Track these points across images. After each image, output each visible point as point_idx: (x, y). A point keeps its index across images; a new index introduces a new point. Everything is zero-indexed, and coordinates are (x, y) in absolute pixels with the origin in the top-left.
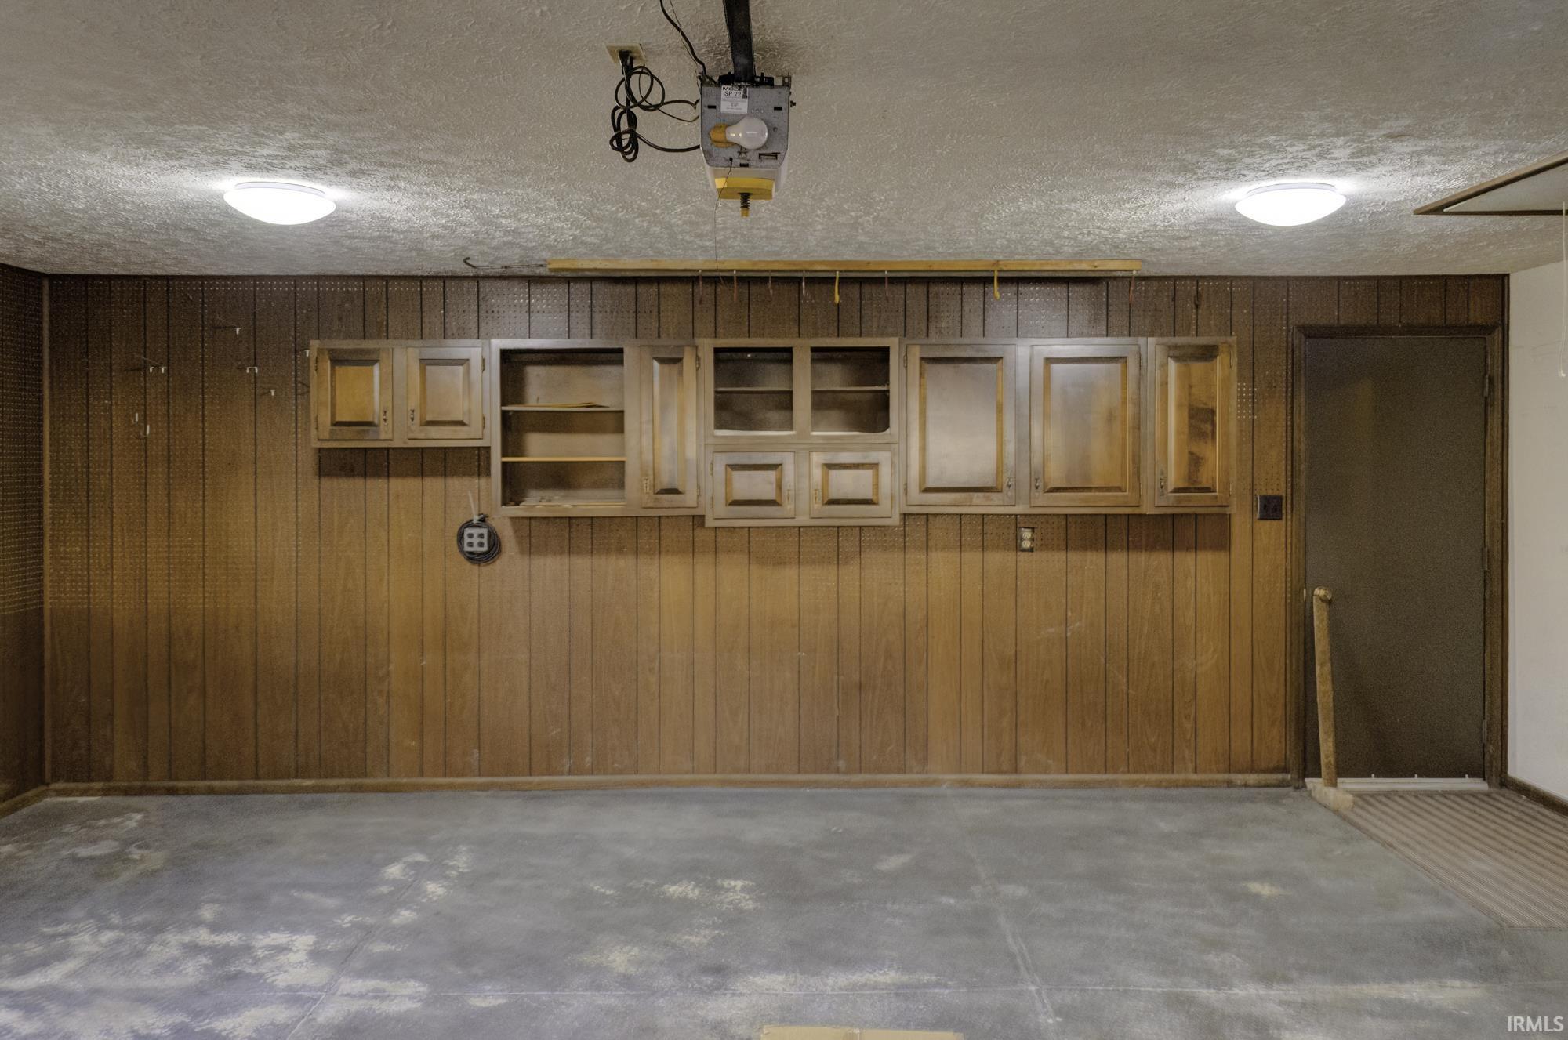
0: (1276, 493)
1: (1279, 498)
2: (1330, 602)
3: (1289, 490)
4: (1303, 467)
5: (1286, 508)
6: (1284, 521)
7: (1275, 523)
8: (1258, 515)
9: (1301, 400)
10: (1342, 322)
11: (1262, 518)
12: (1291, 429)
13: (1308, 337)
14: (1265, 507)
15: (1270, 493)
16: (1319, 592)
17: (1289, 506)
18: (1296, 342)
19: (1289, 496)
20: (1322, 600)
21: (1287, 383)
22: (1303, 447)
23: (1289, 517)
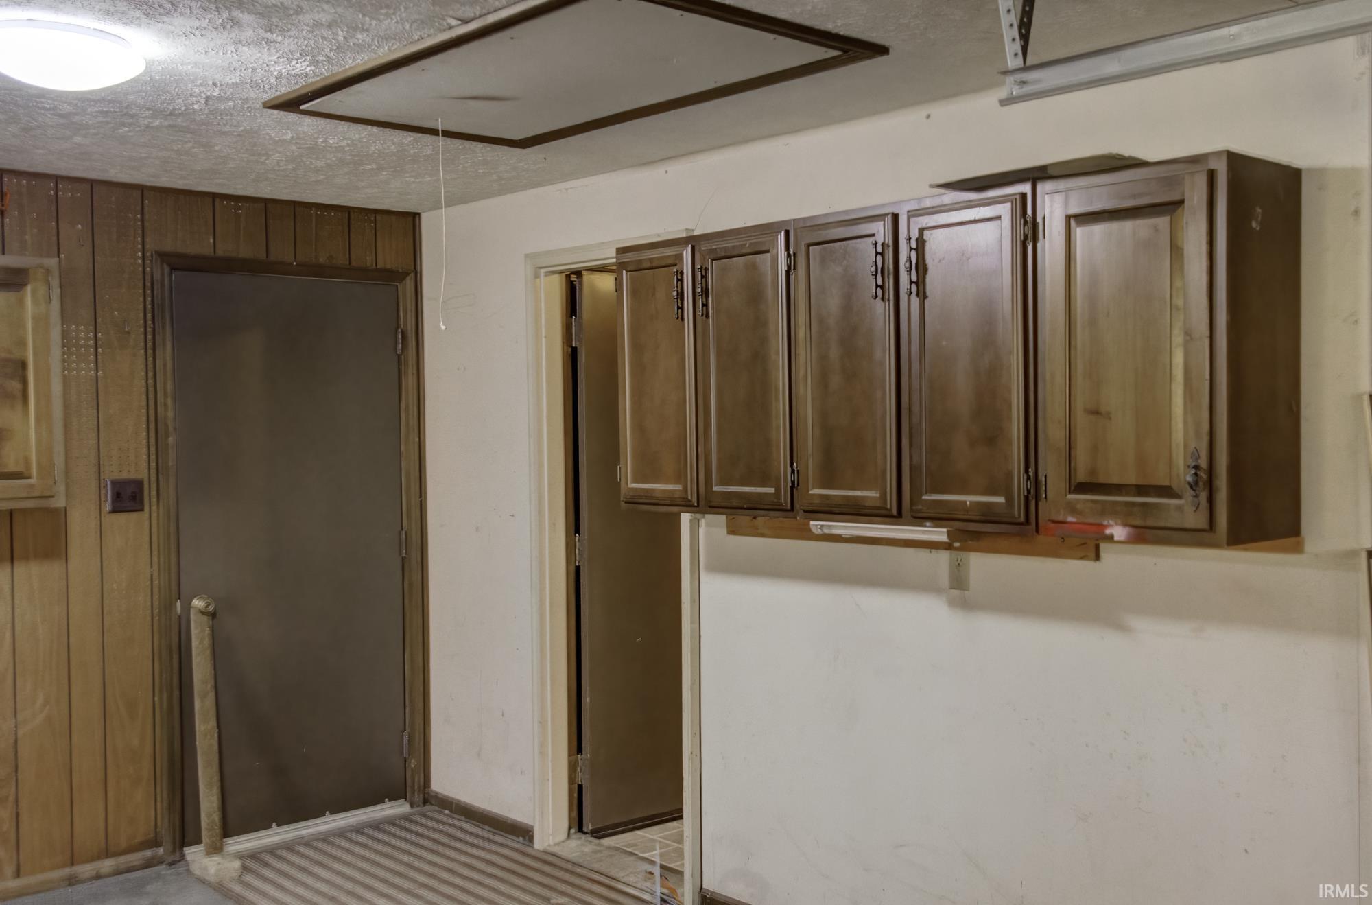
0: (133, 476)
1: (139, 484)
2: (213, 615)
3: (153, 472)
4: (171, 440)
5: (149, 494)
6: (146, 514)
7: (134, 515)
8: (107, 507)
9: (166, 354)
10: (220, 253)
11: (114, 511)
12: (152, 392)
13: (173, 269)
14: (117, 496)
15: (125, 476)
16: (197, 603)
17: (154, 493)
18: (157, 275)
19: (153, 478)
20: (202, 613)
21: (145, 327)
22: (170, 414)
23: (154, 508)
